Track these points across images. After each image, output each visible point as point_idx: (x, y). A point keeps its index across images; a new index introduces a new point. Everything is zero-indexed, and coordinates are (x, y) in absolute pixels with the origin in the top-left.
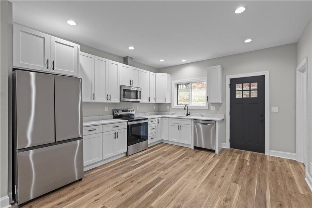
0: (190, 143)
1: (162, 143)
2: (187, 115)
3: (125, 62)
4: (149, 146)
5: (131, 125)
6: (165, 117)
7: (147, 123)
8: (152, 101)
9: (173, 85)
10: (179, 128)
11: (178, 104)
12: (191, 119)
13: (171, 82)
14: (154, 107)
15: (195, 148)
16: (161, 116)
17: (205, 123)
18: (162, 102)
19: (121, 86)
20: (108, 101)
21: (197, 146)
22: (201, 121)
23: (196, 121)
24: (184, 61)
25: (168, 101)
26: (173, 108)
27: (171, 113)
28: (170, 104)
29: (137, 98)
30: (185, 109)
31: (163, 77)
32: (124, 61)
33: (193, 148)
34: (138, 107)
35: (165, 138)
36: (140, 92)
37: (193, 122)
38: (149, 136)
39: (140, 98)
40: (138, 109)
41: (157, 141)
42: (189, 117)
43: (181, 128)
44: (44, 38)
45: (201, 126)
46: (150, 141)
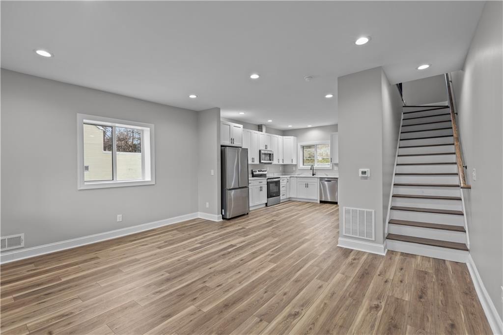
0: (316, 198)
1: (290, 200)
2: (313, 175)
3: (260, 130)
4: (281, 202)
5: (270, 182)
6: (293, 177)
7: (279, 181)
8: (281, 163)
9: (299, 147)
10: (307, 186)
11: (303, 165)
12: (317, 178)
13: (297, 145)
14: (281, 168)
15: (321, 202)
16: (289, 176)
17: (329, 180)
18: (289, 163)
19: (260, 151)
20: (252, 163)
21: (323, 200)
22: (326, 179)
23: (321, 179)
24: (310, 126)
25: (294, 163)
26: (299, 168)
27: (297, 173)
28: (296, 165)
29: (270, 160)
30: (311, 169)
31: (290, 140)
32: (259, 128)
33: (319, 202)
34: (268, 168)
35: (292, 196)
36: (273, 154)
37: (319, 179)
38: (281, 192)
39: (273, 160)
40: (268, 170)
41: (286, 199)
42: (315, 176)
43: (309, 186)
44: (229, 125)
45: (326, 183)
46: (282, 197)
